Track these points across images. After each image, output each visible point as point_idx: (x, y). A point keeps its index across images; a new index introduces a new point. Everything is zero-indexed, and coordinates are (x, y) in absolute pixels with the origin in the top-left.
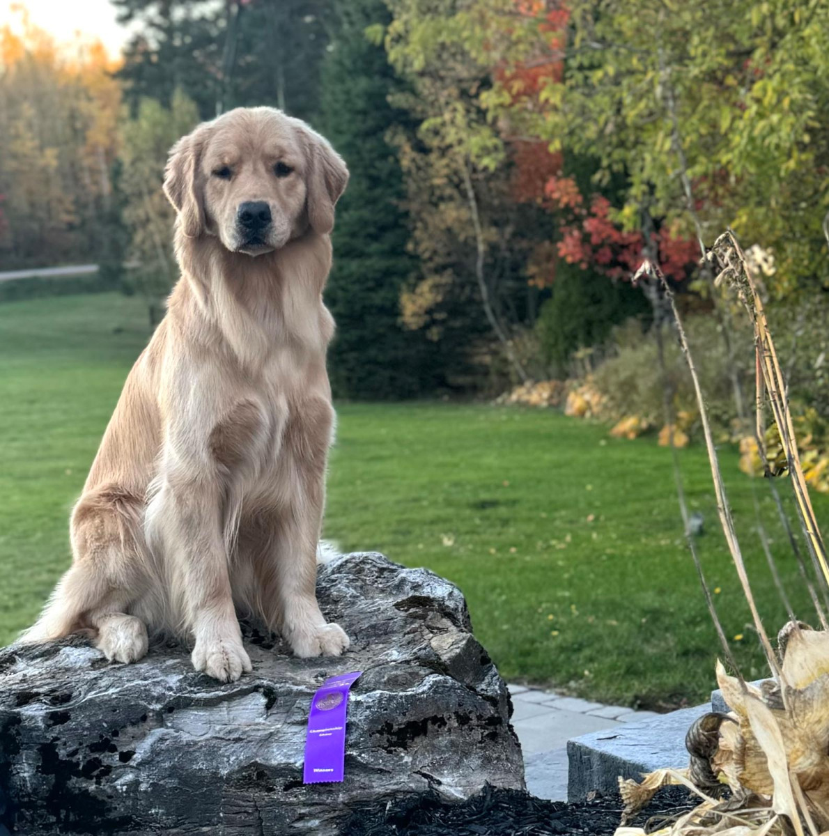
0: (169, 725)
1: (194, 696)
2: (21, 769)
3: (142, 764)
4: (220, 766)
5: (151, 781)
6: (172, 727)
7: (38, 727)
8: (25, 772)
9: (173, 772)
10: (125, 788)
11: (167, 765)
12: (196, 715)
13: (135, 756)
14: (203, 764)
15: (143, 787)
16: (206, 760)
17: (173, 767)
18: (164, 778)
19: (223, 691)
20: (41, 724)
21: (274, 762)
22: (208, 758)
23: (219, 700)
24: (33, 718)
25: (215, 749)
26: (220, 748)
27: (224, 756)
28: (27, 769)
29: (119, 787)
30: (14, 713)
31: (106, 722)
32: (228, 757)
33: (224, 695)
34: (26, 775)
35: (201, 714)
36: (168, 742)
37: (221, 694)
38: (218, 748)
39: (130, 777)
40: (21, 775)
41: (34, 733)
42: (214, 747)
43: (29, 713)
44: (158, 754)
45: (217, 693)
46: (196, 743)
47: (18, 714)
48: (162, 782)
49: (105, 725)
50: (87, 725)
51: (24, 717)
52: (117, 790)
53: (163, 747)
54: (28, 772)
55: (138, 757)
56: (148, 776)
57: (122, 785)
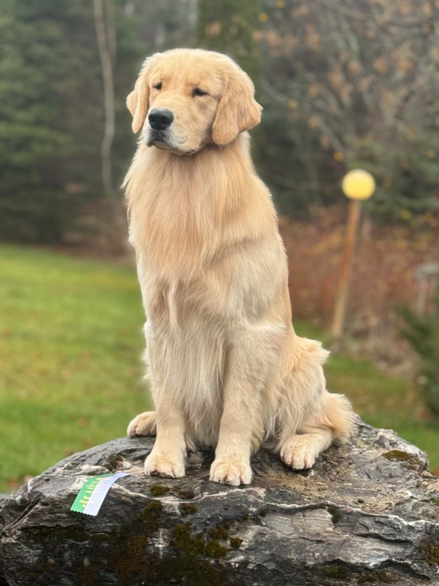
0: (264, 524)
1: (278, 505)
2: (156, 541)
3: (249, 550)
4: (307, 558)
5: (258, 563)
6: (266, 526)
7: (175, 513)
8: (159, 544)
9: (273, 558)
10: (237, 565)
11: (268, 552)
12: (282, 519)
13: (243, 543)
14: (295, 555)
15: (251, 566)
16: (297, 553)
17: (272, 555)
18: (266, 562)
19: (298, 504)
20: (177, 511)
21: (353, 561)
22: (299, 552)
23: (296, 510)
24: (171, 506)
25: (303, 546)
26: (306, 546)
27: (310, 552)
28: (162, 542)
29: (233, 564)
30: (155, 501)
31: (221, 516)
32: (313, 553)
33: (299, 508)
34: (160, 546)
35: (285, 518)
36: (267, 536)
37: (297, 506)
38: (304, 545)
39: (241, 558)
40: (156, 546)
41: (172, 518)
42: (301, 544)
43: (168, 502)
44: (260, 544)
45: (294, 505)
46: (288, 540)
47: (159, 502)
48: (264, 564)
49: (221, 518)
50: (209, 516)
51: (164, 505)
52: (231, 566)
53: (264, 540)
54: (162, 544)
55: (245, 544)
56: (256, 559)
57: (236, 563)
